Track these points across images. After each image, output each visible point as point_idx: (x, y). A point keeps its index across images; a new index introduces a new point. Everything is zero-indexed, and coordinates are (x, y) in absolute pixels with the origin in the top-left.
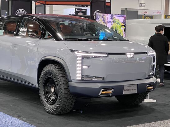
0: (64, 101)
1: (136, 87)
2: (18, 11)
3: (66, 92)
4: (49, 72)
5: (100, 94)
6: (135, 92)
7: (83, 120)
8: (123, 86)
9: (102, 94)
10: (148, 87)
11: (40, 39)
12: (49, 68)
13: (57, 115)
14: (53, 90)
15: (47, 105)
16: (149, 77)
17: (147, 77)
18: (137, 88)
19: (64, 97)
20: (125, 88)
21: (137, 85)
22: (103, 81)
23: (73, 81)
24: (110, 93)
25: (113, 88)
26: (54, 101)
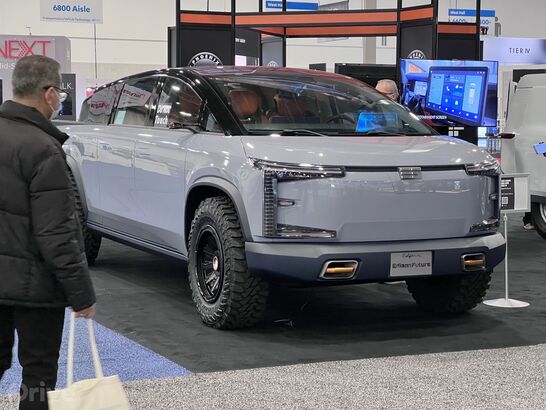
0: (234, 292)
1: (428, 258)
3: (241, 269)
5: (323, 273)
6: (428, 271)
7: (282, 341)
8: (388, 255)
9: (327, 274)
10: (467, 259)
13: (223, 328)
14: (216, 266)
16: (471, 234)
17: (466, 231)
18: (431, 262)
19: (236, 282)
20: (395, 259)
21: (433, 252)
22: (333, 240)
23: (255, 239)
24: (350, 272)
25: (359, 260)
26: (217, 293)
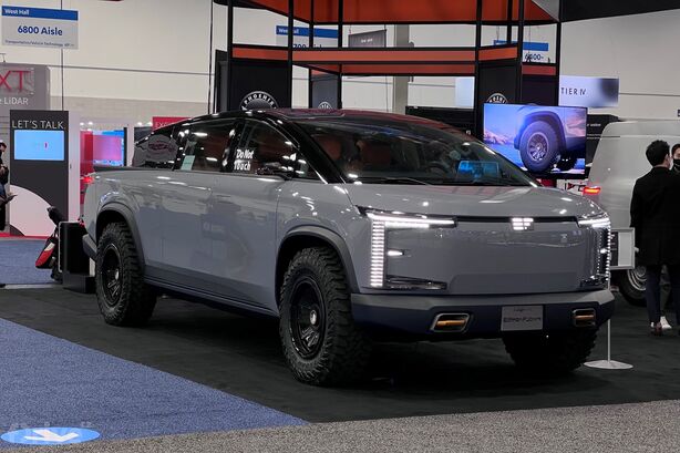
0: (338, 346)
1: (541, 309)
2: (250, 98)
3: (345, 322)
4: (303, 270)
5: (432, 328)
6: (539, 326)
8: (500, 307)
9: (438, 327)
10: (578, 313)
11: (286, 180)
12: (305, 257)
13: (324, 385)
14: (313, 320)
15: (299, 359)
16: (583, 289)
17: (577, 286)
18: (541, 316)
19: (340, 336)
20: (506, 313)
21: (544, 305)
22: (444, 292)
23: (362, 290)
24: (462, 325)
25: (470, 313)
26: (315, 349)
